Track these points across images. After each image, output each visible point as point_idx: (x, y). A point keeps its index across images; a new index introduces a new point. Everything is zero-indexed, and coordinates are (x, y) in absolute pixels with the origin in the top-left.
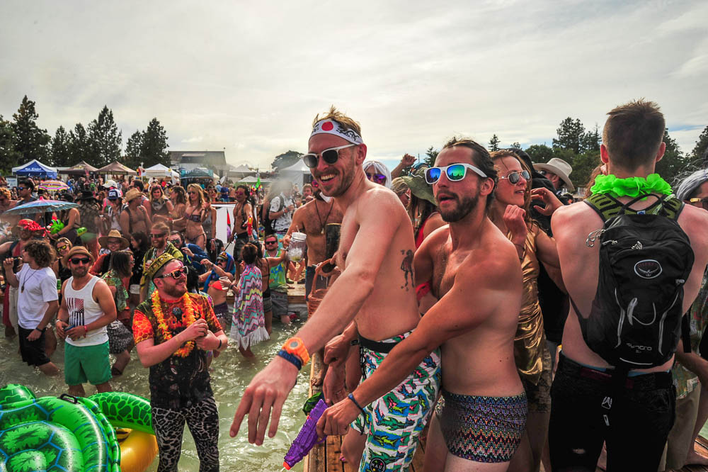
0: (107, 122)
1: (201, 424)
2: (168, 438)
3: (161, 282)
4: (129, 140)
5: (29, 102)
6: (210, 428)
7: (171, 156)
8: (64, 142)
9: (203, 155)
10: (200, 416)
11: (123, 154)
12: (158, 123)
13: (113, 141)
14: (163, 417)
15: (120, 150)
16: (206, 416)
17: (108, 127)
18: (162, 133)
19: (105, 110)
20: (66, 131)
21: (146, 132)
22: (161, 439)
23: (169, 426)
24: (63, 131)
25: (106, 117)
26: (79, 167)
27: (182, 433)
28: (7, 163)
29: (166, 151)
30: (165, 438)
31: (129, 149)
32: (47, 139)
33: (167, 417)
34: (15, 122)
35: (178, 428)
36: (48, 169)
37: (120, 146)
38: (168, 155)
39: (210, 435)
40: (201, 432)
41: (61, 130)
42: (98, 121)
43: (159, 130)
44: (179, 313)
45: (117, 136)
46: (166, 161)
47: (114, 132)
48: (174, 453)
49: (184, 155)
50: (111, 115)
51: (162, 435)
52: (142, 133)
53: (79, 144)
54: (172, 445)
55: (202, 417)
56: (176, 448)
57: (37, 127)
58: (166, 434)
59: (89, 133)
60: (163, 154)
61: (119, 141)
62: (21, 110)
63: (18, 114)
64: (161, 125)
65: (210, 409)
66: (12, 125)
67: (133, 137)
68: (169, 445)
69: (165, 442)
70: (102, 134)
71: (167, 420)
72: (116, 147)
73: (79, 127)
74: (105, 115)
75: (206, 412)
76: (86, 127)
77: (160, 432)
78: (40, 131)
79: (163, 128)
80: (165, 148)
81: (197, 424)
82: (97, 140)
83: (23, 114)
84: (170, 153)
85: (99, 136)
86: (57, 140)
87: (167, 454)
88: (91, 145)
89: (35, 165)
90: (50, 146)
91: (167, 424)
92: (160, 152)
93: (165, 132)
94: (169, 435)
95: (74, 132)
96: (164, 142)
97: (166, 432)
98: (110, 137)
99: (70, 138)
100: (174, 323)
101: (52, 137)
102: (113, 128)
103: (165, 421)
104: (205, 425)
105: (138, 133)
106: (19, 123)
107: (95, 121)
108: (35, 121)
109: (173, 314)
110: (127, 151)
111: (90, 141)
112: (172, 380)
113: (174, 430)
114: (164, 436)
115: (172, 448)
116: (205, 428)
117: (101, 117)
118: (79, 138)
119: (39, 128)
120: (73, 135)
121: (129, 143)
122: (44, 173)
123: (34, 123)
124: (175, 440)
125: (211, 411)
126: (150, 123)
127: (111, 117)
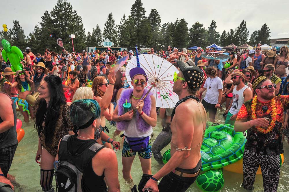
0: (243, 27)
1: (267, 171)
2: (248, 170)
3: (260, 91)
4: (252, 34)
5: (214, 22)
6: (271, 175)
7: (271, 41)
8: (225, 36)
9: (288, 40)
10: (267, 166)
11: (248, 41)
12: (267, 26)
13: (245, 35)
14: (247, 158)
15: (247, 39)
16: (271, 168)
17: (243, 29)
18: (268, 30)
19: (243, 22)
20: (226, 32)
21: (260, 30)
22: (244, 169)
23: (250, 164)
24: (225, 33)
25: (243, 25)
26: (230, 46)
27: (256, 171)
28: (205, 45)
29: (269, 38)
30: (246, 169)
31: (251, 38)
32: (219, 35)
33: (249, 159)
34: (208, 30)
35: (254, 167)
36: (219, 47)
37: (247, 37)
38: (269, 40)
39: (271, 179)
40: (266, 175)
41: (225, 32)
42: (239, 27)
43: (267, 29)
44: (266, 109)
45: (247, 33)
46: (269, 43)
47: (246, 31)
48: (250, 179)
49: (278, 40)
50: (245, 24)
51: (245, 167)
52: (258, 31)
53: (231, 37)
54: (249, 174)
55: (268, 167)
56: (251, 177)
57: (216, 31)
58: (247, 167)
59: (235, 32)
60: (267, 40)
61: (248, 35)
62: (211, 25)
63: (210, 27)
64: (267, 27)
65: (275, 165)
66: (208, 31)
67: (254, 33)
68: (248, 173)
69: (246, 171)
70: (241, 32)
71: (249, 161)
72: (246, 38)
73: (232, 30)
74: (243, 24)
75: (271, 166)
76: (234, 30)
77: (245, 165)
78: (217, 33)
79: (268, 28)
80: (268, 37)
81: (265, 170)
82: (238, 35)
83: (211, 27)
84: (270, 39)
85: (239, 34)
86: (223, 36)
87: (246, 178)
88: (236, 37)
89: (214, 45)
90: (220, 38)
91: (248, 162)
92: (266, 39)
93: (269, 30)
94: (248, 168)
95: (229, 33)
96: (268, 34)
97: (247, 166)
98: (244, 34)
99: (228, 35)
100: (261, 113)
101: (221, 35)
102: (245, 30)
103: (248, 160)
104: (269, 172)
105: (256, 31)
106: (210, 30)
107: (238, 27)
108: (215, 29)
109: (262, 109)
110: (250, 39)
111: (235, 36)
112: (254, 139)
113: (252, 167)
114: (246, 167)
115: (249, 176)
116: (269, 174)
117: (241, 25)
118: (231, 35)
119: (217, 32)
120: (229, 34)
121: (252, 36)
122: (217, 49)
123: (215, 30)
124: (251, 172)
125: (274, 166)
126: (263, 26)
127: (245, 25)
